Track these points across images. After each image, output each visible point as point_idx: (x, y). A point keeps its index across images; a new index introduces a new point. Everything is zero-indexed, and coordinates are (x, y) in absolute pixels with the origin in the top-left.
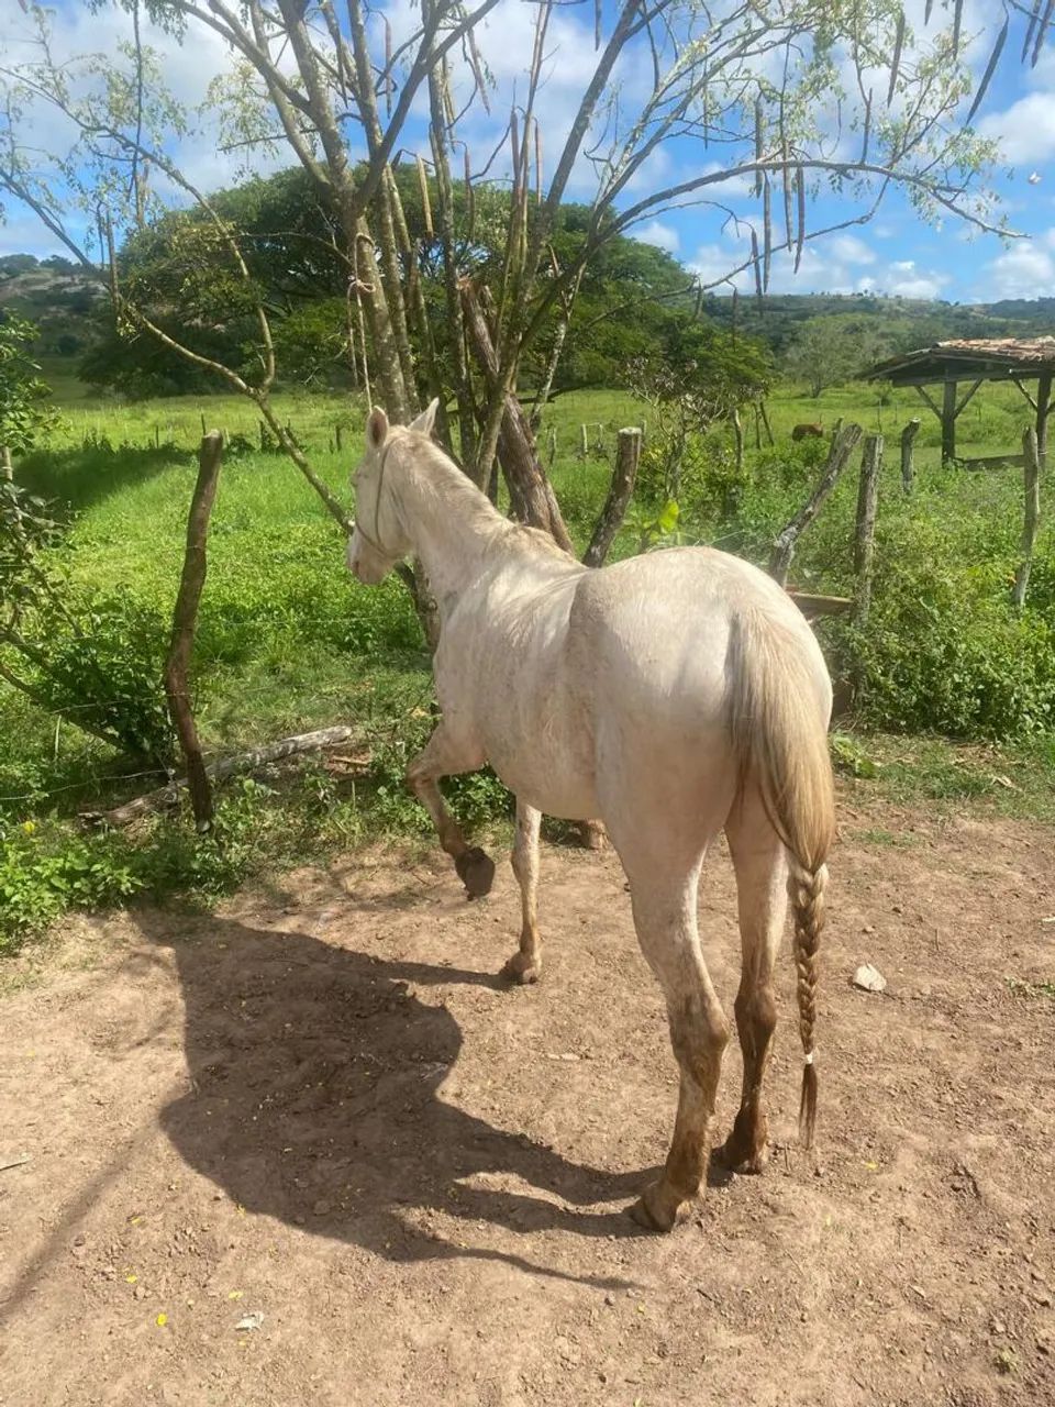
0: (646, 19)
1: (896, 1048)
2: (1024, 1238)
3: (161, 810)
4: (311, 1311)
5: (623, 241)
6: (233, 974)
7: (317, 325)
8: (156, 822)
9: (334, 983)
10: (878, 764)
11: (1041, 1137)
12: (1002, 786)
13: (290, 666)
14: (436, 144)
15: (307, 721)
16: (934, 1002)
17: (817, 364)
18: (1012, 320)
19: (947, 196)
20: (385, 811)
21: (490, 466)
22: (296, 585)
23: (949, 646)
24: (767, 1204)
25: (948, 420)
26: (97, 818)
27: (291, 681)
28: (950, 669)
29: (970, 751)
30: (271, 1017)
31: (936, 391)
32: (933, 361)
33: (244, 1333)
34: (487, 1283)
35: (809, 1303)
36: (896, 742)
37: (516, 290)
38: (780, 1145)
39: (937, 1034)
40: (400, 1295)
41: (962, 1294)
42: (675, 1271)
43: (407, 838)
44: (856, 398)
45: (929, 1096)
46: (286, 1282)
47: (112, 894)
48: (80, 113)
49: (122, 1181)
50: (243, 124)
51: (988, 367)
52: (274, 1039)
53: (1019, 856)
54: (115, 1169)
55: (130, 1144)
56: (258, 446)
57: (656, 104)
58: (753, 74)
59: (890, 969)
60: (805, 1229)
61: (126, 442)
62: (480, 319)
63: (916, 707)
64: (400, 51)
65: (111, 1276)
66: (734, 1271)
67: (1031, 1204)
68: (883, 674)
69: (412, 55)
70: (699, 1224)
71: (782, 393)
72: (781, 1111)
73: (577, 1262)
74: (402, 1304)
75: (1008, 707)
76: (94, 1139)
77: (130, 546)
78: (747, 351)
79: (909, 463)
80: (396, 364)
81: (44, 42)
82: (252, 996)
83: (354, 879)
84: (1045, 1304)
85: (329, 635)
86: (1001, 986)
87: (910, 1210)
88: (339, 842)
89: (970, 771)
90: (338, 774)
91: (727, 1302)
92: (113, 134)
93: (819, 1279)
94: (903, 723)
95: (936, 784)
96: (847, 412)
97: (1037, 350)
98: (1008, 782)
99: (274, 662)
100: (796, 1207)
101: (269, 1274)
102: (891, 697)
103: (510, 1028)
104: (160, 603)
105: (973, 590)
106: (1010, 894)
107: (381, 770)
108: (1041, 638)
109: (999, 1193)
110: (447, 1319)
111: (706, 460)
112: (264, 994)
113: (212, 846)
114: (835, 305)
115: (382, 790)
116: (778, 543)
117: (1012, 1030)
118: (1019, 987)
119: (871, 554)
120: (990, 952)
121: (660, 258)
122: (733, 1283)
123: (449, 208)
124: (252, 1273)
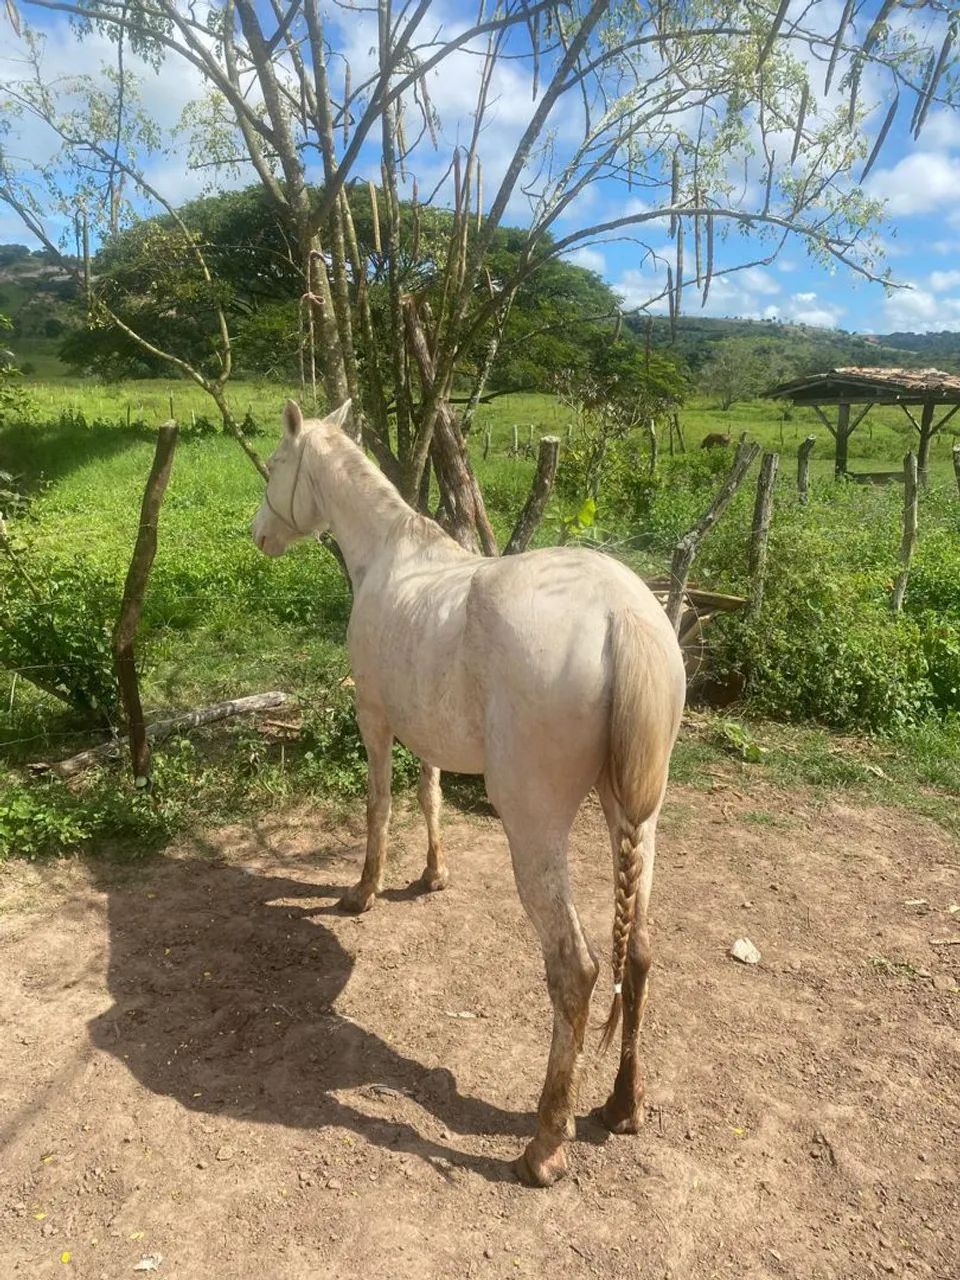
0: (580, 76)
1: (767, 1019)
2: (874, 1206)
3: (104, 764)
4: (207, 1254)
5: (558, 263)
6: (160, 922)
7: (278, 323)
8: (98, 775)
9: (253, 936)
10: (763, 750)
11: (894, 1109)
12: (875, 775)
13: (233, 634)
14: (386, 173)
15: (246, 685)
16: (803, 977)
17: (728, 381)
18: (902, 351)
19: (838, 249)
20: (311, 774)
21: (423, 464)
22: (246, 559)
23: (832, 645)
24: (639, 1164)
25: (842, 437)
26: (44, 769)
27: (234, 648)
28: (832, 665)
29: (848, 741)
30: (191, 966)
31: (832, 411)
32: (829, 385)
33: (141, 1274)
34: (374, 1233)
35: (672, 1262)
36: (781, 729)
37: (453, 308)
38: (656, 1107)
39: (806, 1006)
40: (293, 1242)
41: (815, 1259)
42: (550, 1227)
43: (330, 801)
44: (762, 412)
45: (795, 1066)
46: (184, 1224)
47: (52, 843)
48: (63, 126)
49: (39, 1119)
50: (212, 146)
51: (878, 393)
52: (194, 986)
53: (888, 841)
54: (35, 1108)
55: (50, 1084)
56: (220, 428)
57: (586, 149)
58: (673, 129)
59: (765, 943)
60: (674, 1190)
61: (100, 419)
62: (419, 332)
63: (800, 698)
64: (358, 91)
65: (21, 1213)
66: (605, 1228)
67: (882, 1173)
68: (771, 667)
69: (369, 94)
70: (576, 1181)
71: (697, 404)
72: (658, 1074)
73: (460, 1215)
74: (294, 1251)
75: (883, 701)
76: (16, 1077)
77: (96, 516)
78: (665, 367)
79: (804, 475)
80: (341, 369)
81: (34, 62)
82: (176, 944)
83: (278, 838)
84: (890, 1271)
85: (272, 606)
86: (865, 963)
87: (772, 1176)
88: (267, 802)
89: (848, 760)
90: (271, 737)
91: (597, 1259)
92: (93, 147)
93: (684, 1239)
94: (788, 713)
95: (815, 771)
96: (753, 425)
97: (922, 380)
98: (880, 772)
99: (220, 628)
100: (666, 1169)
101: (170, 1216)
102: (778, 689)
103: (413, 985)
104: (119, 570)
105: (856, 595)
106: (877, 877)
107: (310, 735)
108: (914, 641)
109: (853, 1161)
110: (335, 1266)
111: (623, 463)
112: (187, 943)
113: (148, 801)
114: (746, 329)
115: (309, 755)
116: (681, 546)
117: (874, 1005)
118: (881, 964)
119: (764, 558)
120: (856, 930)
121: (591, 279)
122: (603, 1240)
123: (395, 231)
124: (154, 1215)
